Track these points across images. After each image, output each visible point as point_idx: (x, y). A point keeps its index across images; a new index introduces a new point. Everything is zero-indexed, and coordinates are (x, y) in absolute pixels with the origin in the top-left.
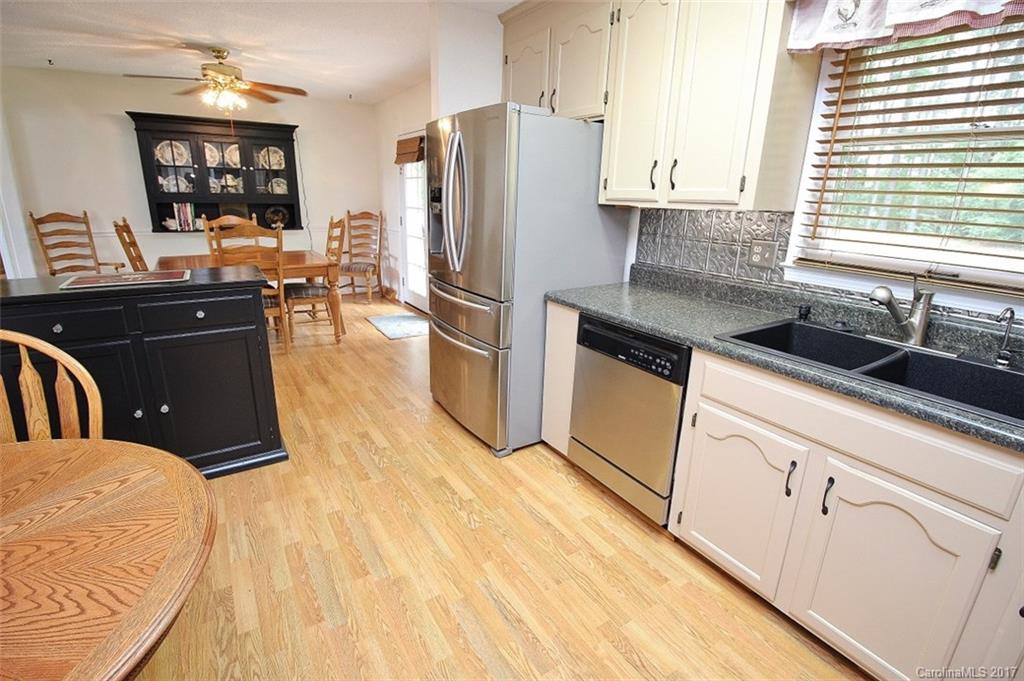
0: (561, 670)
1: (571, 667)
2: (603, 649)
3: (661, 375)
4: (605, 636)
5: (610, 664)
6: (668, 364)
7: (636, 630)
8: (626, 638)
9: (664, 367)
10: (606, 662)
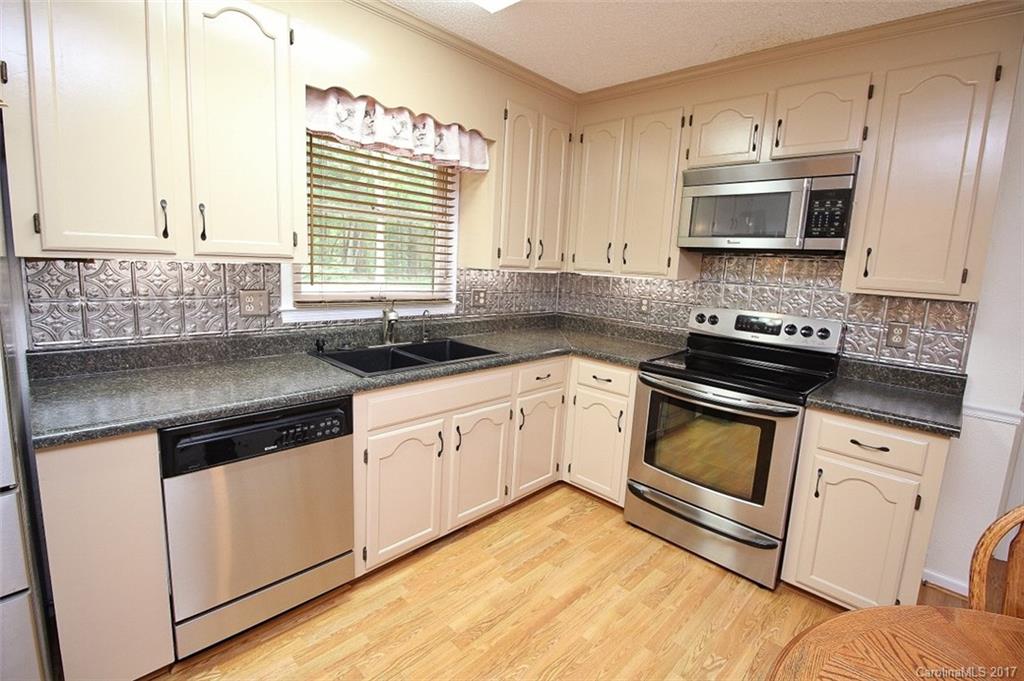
0: (509, 676)
1: (504, 669)
2: (481, 645)
3: (333, 436)
4: (468, 644)
5: (495, 642)
6: (334, 422)
7: (458, 623)
8: (468, 630)
9: (333, 426)
10: (493, 644)
